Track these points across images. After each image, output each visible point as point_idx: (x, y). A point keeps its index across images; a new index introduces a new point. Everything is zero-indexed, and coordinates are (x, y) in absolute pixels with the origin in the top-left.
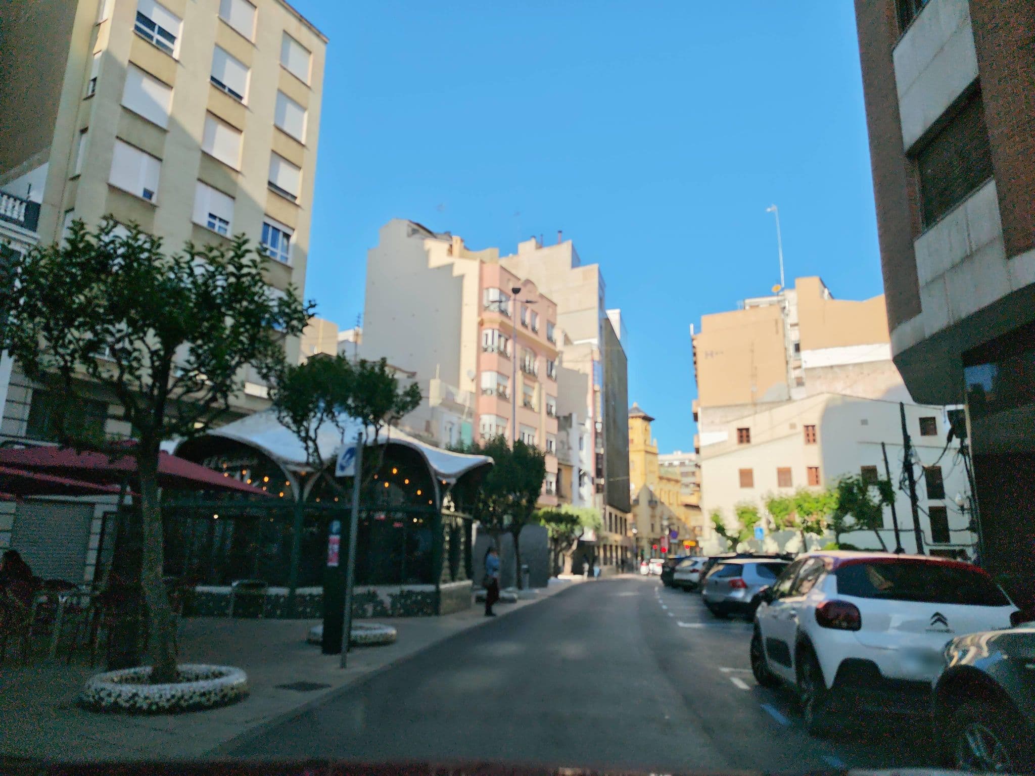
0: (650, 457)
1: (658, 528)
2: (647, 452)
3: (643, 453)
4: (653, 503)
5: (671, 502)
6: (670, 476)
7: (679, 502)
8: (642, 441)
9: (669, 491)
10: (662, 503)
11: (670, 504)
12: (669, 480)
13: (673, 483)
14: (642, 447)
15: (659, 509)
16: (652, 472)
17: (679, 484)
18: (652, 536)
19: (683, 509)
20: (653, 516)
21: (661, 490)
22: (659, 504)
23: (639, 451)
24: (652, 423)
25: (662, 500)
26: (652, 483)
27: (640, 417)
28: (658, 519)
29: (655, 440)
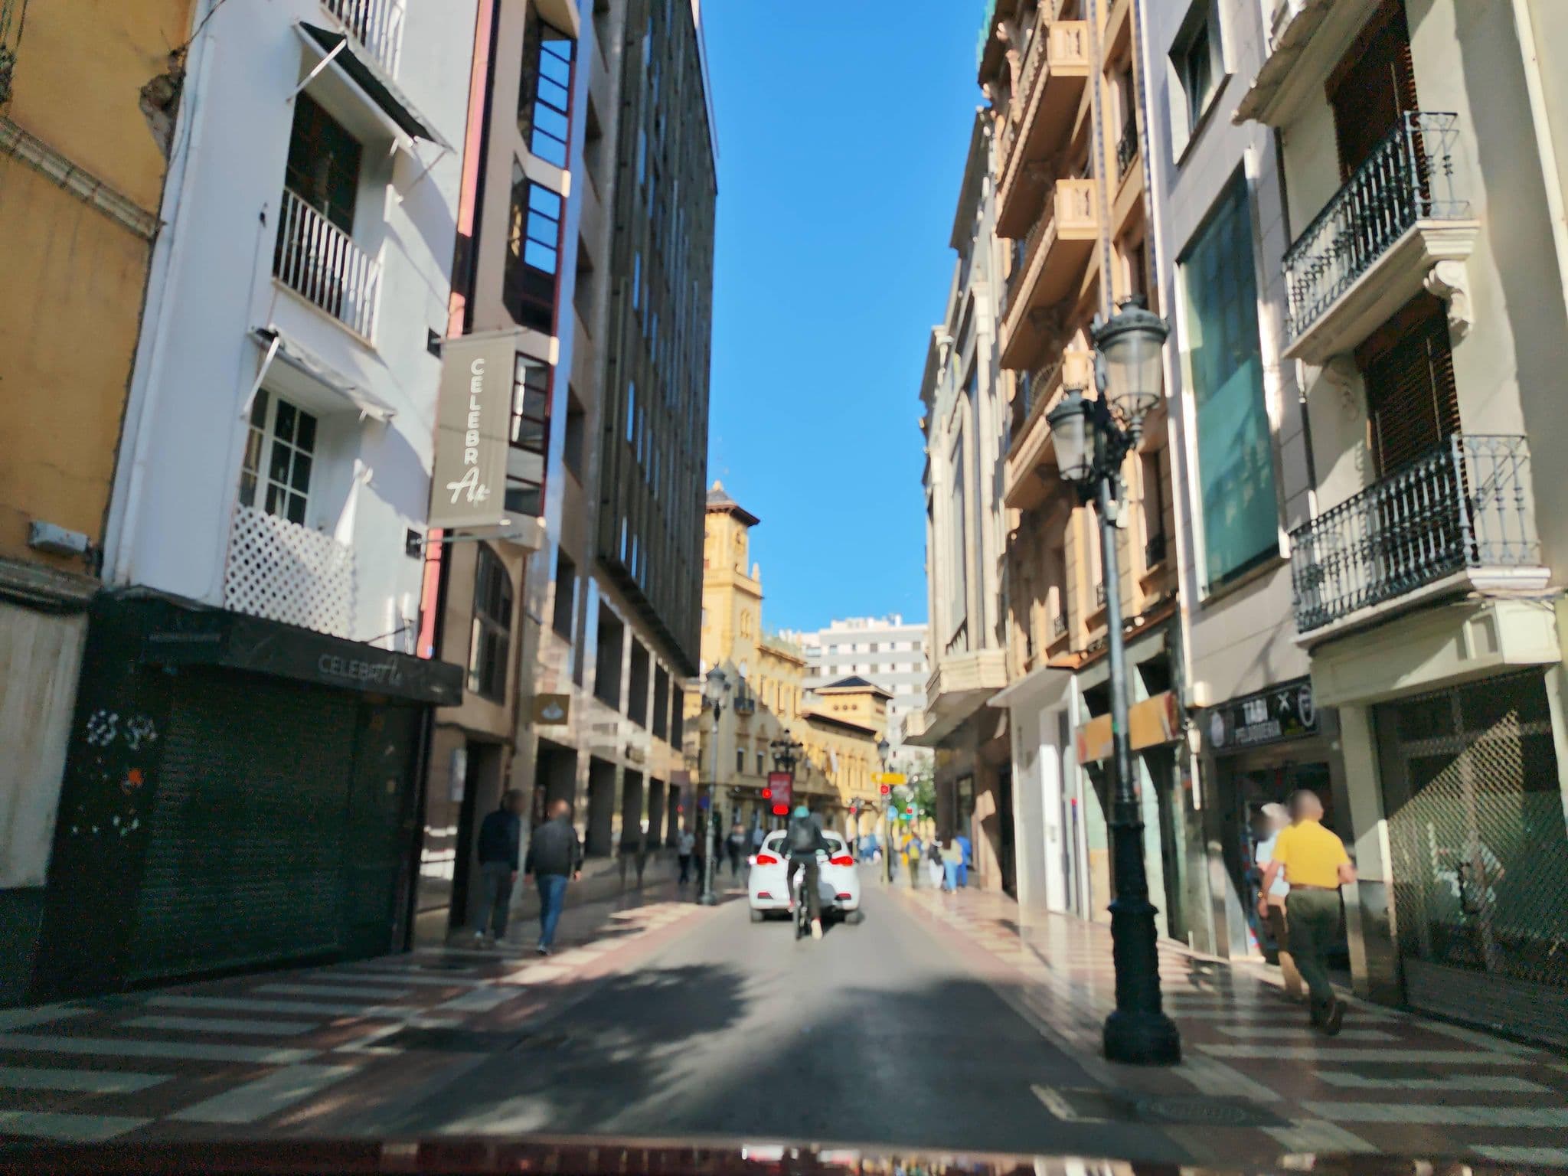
0: (744, 602)
1: (751, 764)
2: (738, 589)
3: (730, 589)
4: (745, 705)
5: (782, 707)
6: (781, 650)
7: (798, 711)
8: (727, 563)
9: (780, 683)
10: (764, 708)
11: (780, 711)
12: (781, 658)
13: (788, 666)
14: (728, 576)
15: (757, 719)
16: (745, 635)
17: (800, 670)
18: (737, 780)
19: (804, 725)
20: (742, 736)
21: (763, 677)
22: (757, 708)
23: (721, 585)
24: (753, 528)
25: (765, 701)
26: (745, 660)
27: (726, 510)
28: (752, 743)
29: (756, 567)
